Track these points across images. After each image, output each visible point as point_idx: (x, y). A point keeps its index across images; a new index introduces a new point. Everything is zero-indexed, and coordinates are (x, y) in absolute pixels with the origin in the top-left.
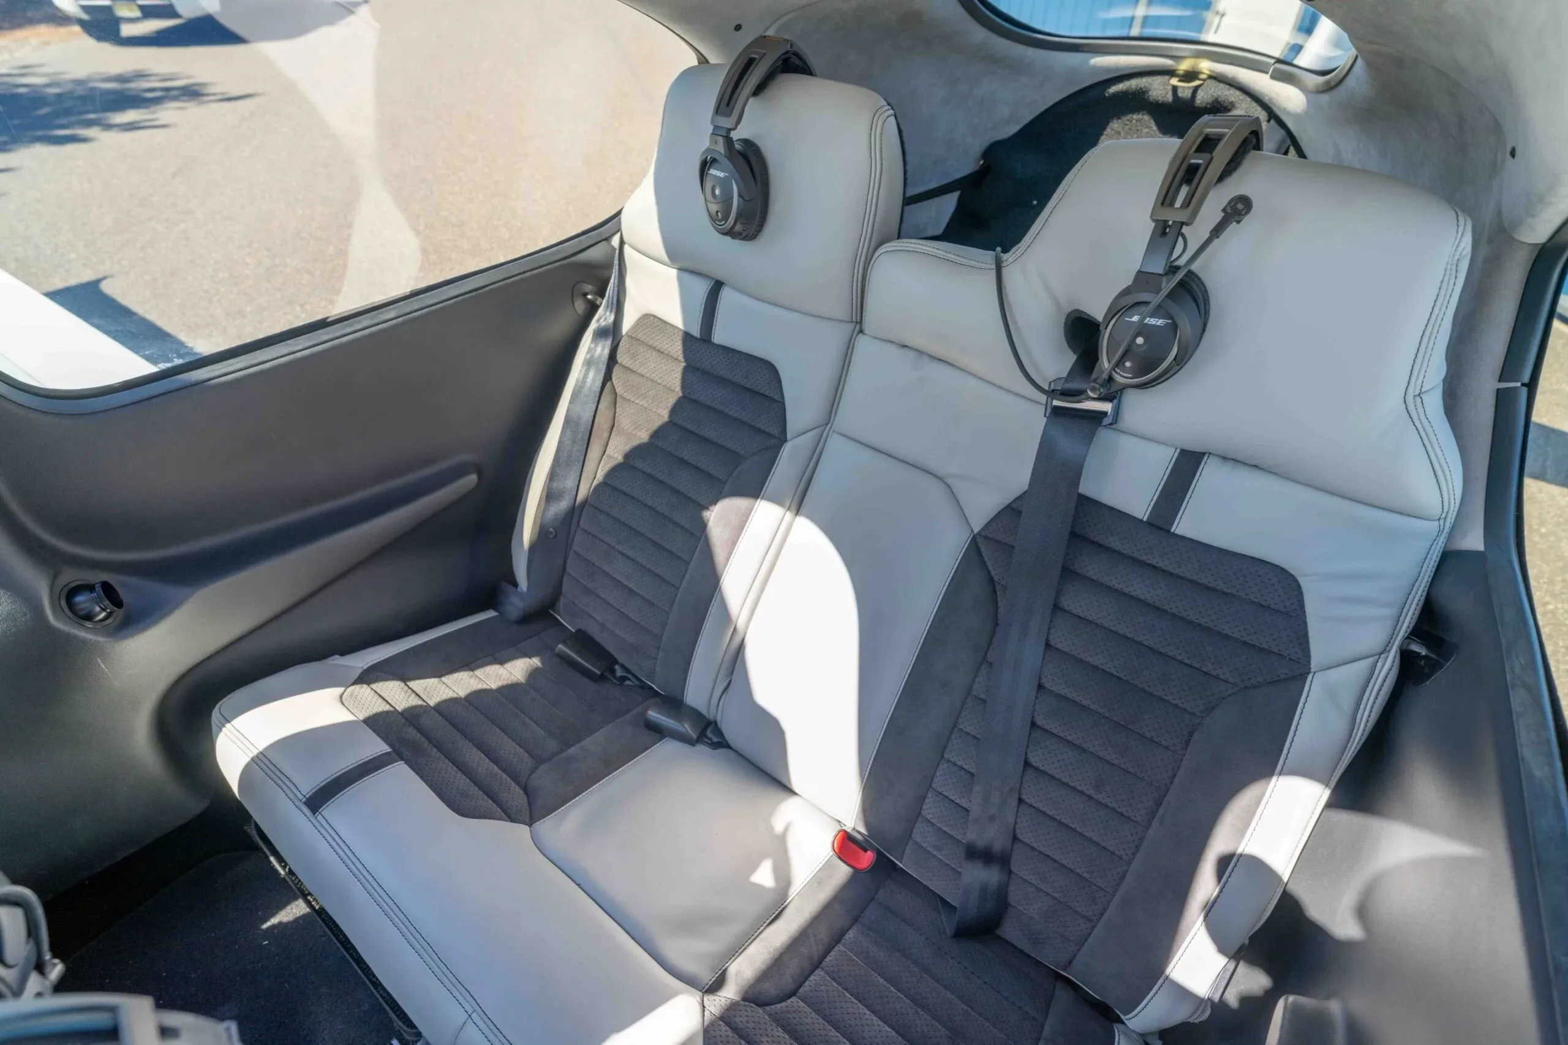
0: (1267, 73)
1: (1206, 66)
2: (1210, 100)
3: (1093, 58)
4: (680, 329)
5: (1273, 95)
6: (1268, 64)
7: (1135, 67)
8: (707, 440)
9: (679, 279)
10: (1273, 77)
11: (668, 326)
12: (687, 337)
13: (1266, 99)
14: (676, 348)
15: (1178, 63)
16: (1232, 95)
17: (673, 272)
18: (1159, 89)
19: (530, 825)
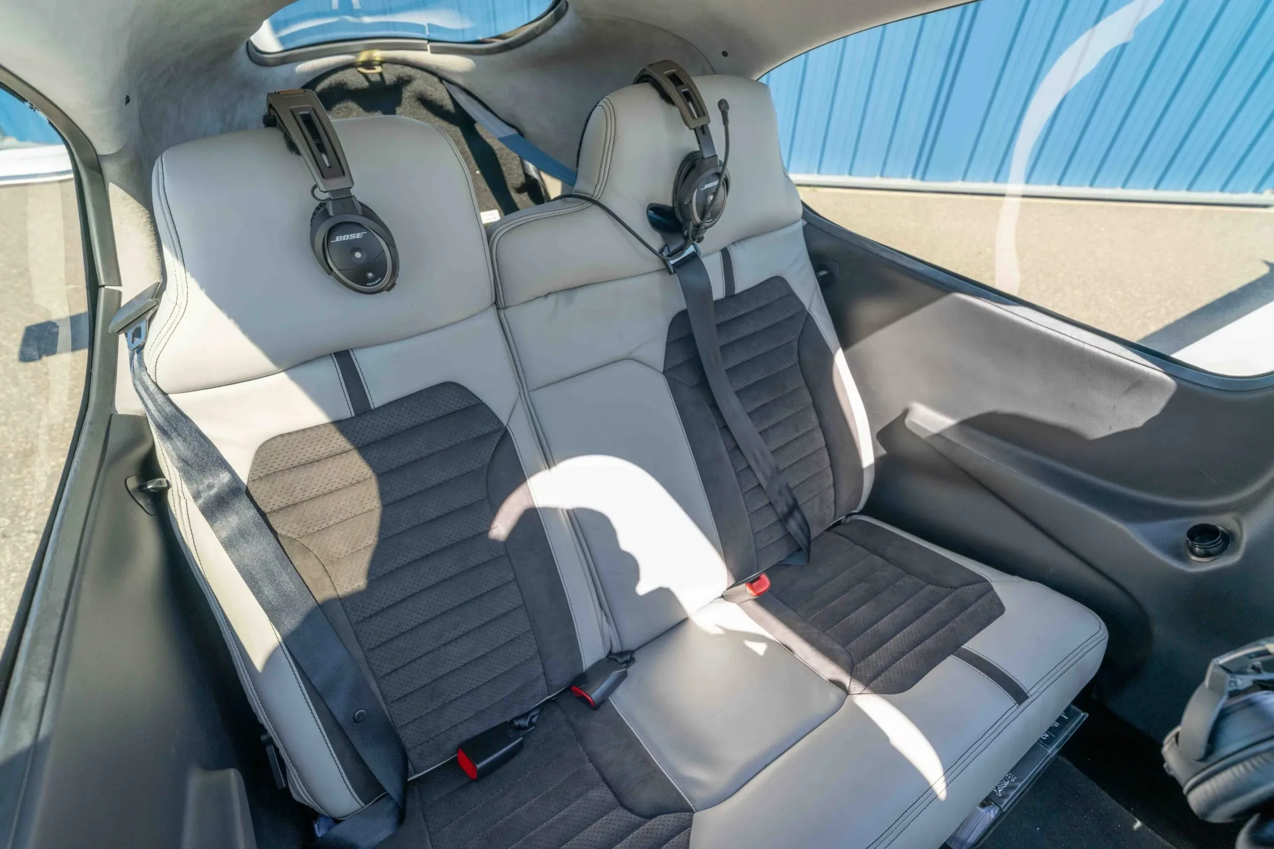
0: (426, 50)
1: (378, 55)
2: (395, 79)
3: (296, 66)
4: (325, 425)
5: (439, 64)
6: (423, 44)
7: (328, 67)
8: (440, 485)
9: (293, 378)
10: (432, 52)
11: (309, 433)
12: (340, 425)
13: (434, 69)
14: (340, 442)
15: (357, 56)
16: (408, 71)
17: (283, 376)
18: (354, 79)
19: (691, 811)
